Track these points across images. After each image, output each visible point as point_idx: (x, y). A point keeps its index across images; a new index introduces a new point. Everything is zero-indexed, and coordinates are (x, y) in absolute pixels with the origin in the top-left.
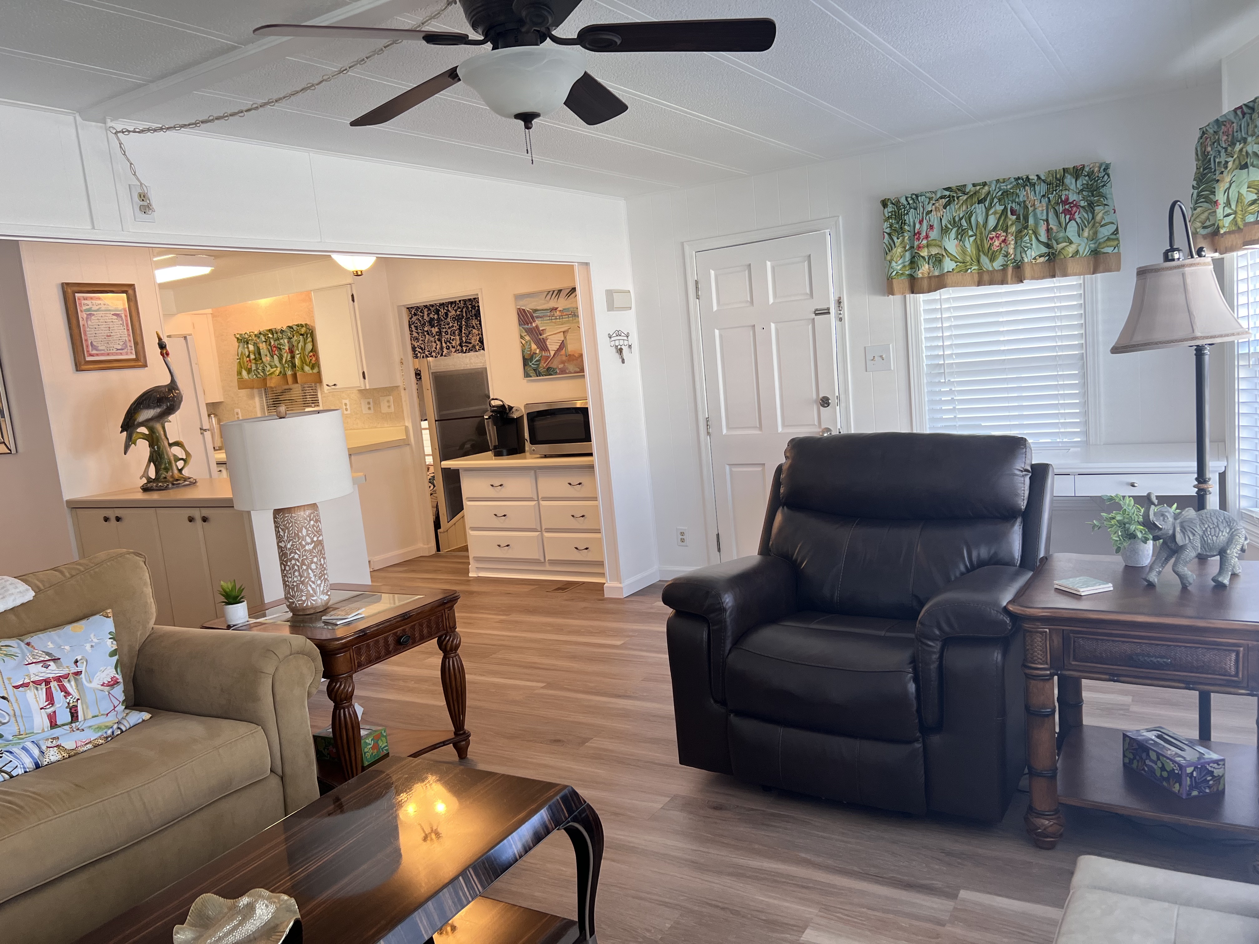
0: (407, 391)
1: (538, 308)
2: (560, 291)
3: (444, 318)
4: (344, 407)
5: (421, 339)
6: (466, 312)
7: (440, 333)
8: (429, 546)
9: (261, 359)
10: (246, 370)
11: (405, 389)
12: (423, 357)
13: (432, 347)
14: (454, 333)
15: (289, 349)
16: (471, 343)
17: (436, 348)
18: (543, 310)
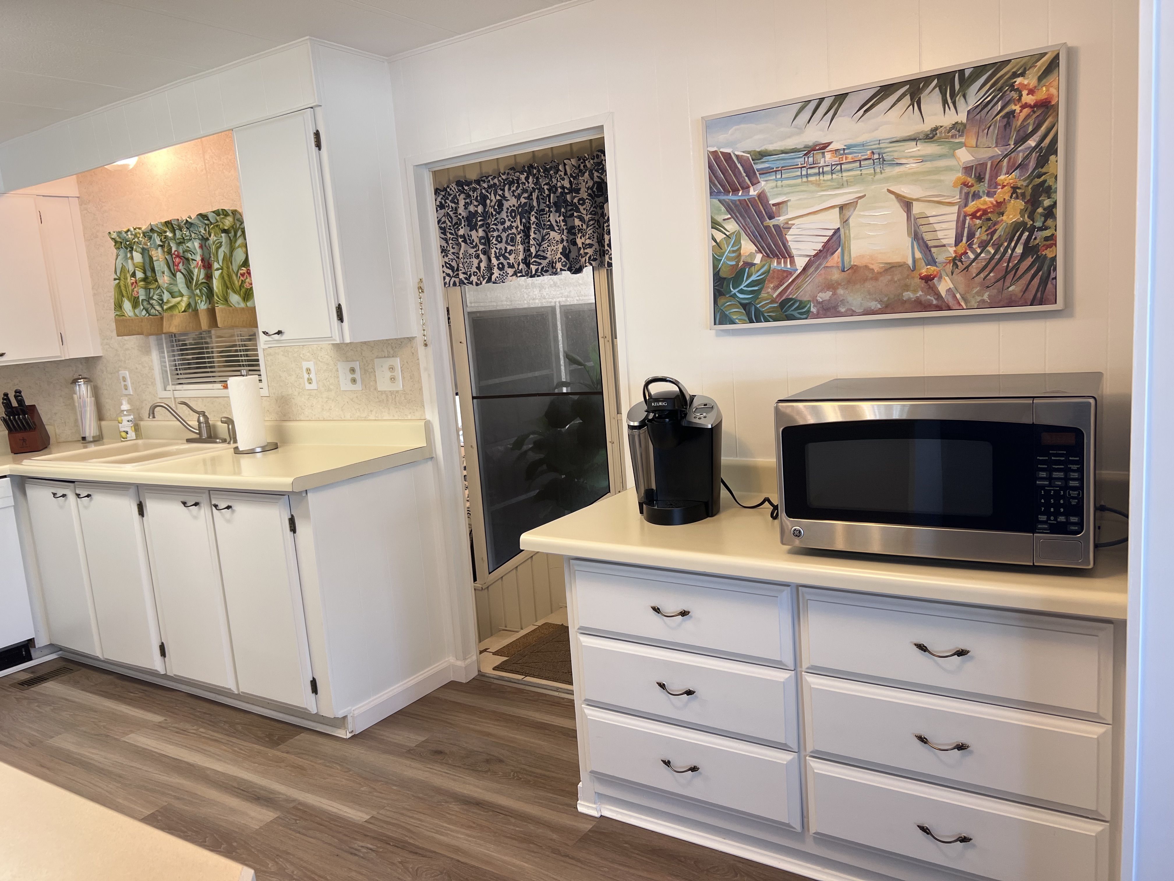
0: (430, 349)
1: (770, 147)
2: (840, 98)
3: (495, 210)
4: (306, 376)
5: (452, 250)
6: (538, 198)
7: (486, 240)
8: (468, 661)
9: (156, 281)
10: (129, 300)
11: (426, 345)
12: (455, 284)
13: (470, 265)
14: (512, 240)
15: (203, 260)
16: (545, 258)
17: (478, 268)
18: (783, 152)
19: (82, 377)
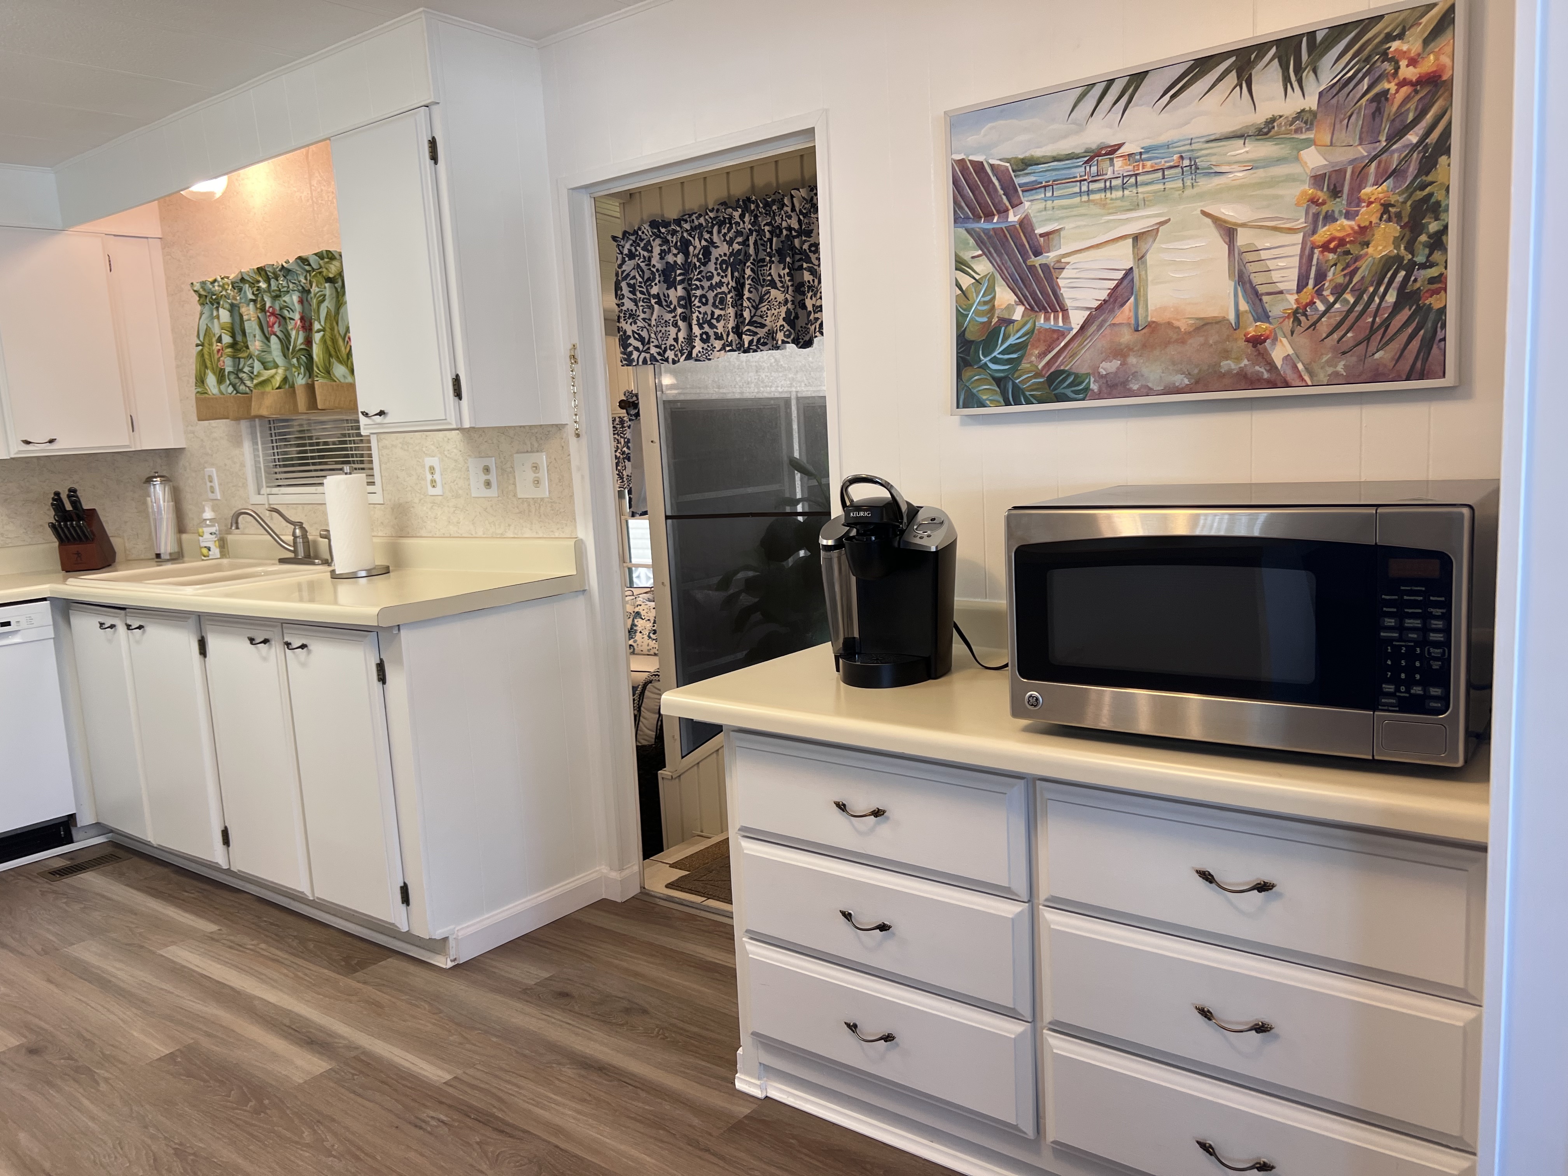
0: (584, 440)
1: (1038, 153)
2: (1137, 79)
4: (429, 477)
5: (642, 316)
7: (687, 301)
8: (626, 873)
9: (247, 347)
10: (214, 373)
11: (578, 435)
12: (645, 362)
13: (666, 336)
15: (302, 319)
17: (676, 340)
18: (1056, 159)
19: (159, 474)
